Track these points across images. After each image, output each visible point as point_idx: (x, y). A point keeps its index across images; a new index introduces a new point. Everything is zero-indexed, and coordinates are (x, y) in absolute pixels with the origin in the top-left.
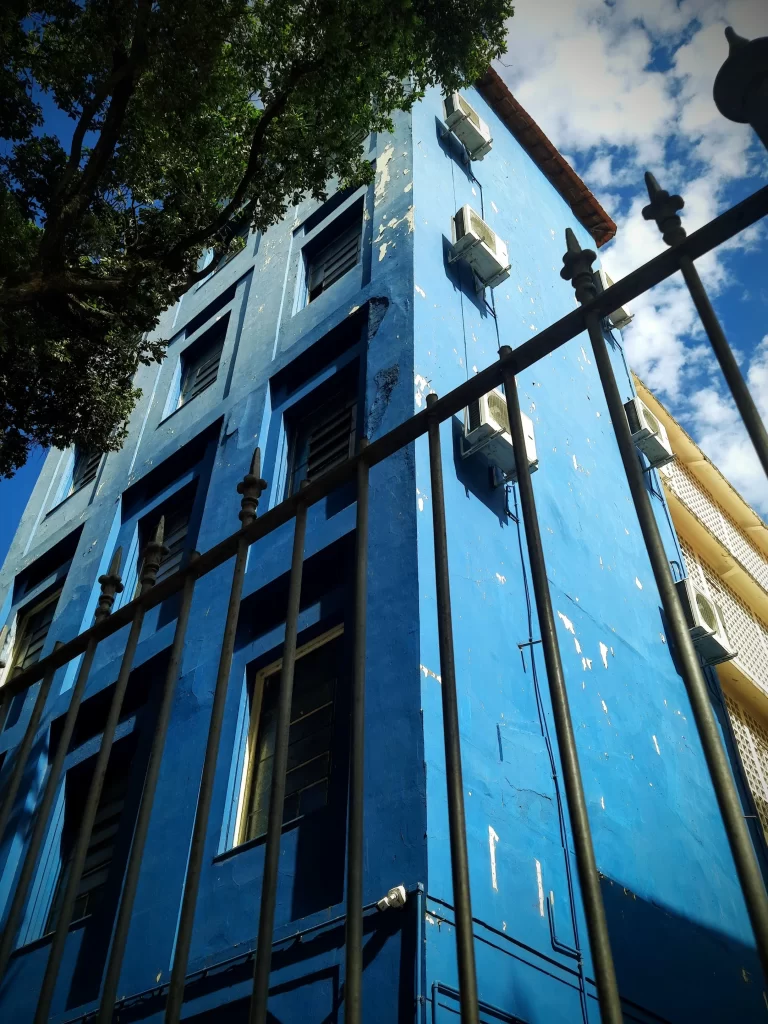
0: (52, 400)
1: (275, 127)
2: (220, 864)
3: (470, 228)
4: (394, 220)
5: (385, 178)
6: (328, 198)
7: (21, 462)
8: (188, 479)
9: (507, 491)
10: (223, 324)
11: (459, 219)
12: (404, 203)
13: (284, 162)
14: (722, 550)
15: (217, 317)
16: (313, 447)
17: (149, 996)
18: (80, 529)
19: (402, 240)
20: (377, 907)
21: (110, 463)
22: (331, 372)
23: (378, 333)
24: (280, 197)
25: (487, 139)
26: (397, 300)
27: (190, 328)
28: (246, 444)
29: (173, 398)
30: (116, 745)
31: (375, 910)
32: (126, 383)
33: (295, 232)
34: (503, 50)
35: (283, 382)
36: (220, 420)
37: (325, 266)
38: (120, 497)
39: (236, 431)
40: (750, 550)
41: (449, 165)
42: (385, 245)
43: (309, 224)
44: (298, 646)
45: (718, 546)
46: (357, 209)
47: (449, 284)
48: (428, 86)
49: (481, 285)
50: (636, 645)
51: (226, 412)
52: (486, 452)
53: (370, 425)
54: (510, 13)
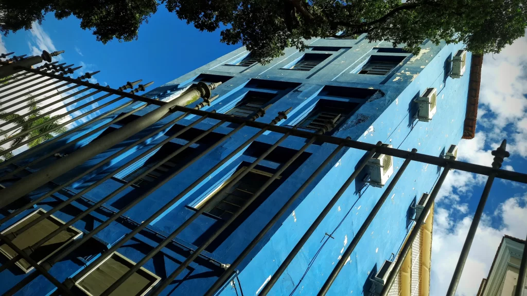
0: (257, 33)
1: (403, 12)
2: (187, 209)
3: (430, 96)
4: (409, 73)
5: (418, 57)
6: (396, 47)
7: (233, 43)
8: (275, 92)
9: (365, 185)
10: (326, 56)
11: (429, 91)
12: (417, 70)
13: (395, 25)
14: (410, 265)
15: (327, 52)
16: (320, 117)
17: (136, 224)
18: (231, 77)
19: (406, 81)
20: (221, 265)
21: (256, 66)
22: (346, 100)
23: (372, 102)
24: (383, 35)
25: (461, 74)
26: (387, 98)
27: (315, 48)
28: (301, 98)
29: (291, 65)
30: (189, 148)
31: (219, 265)
32: (283, 48)
33: (374, 48)
34: (498, 52)
35: (329, 90)
36: (299, 84)
37: (374, 67)
38: (250, 79)
39: (301, 91)
40: (417, 273)
41: (442, 71)
42: (399, 78)
43: (381, 50)
44: (254, 168)
45: (410, 262)
46: (400, 59)
47: (407, 107)
48: (462, 42)
49: (417, 116)
50: (359, 267)
51: (303, 83)
52: (371, 168)
53: (343, 127)
54: (511, 43)
